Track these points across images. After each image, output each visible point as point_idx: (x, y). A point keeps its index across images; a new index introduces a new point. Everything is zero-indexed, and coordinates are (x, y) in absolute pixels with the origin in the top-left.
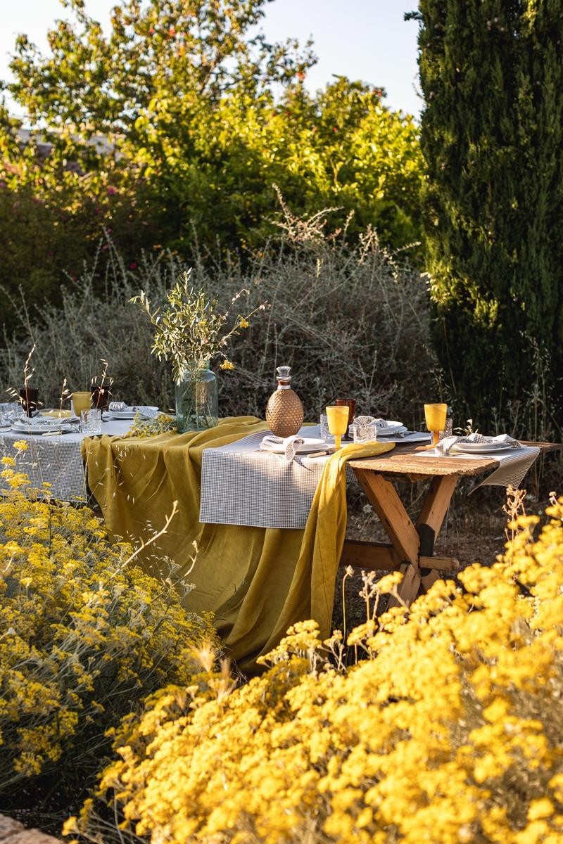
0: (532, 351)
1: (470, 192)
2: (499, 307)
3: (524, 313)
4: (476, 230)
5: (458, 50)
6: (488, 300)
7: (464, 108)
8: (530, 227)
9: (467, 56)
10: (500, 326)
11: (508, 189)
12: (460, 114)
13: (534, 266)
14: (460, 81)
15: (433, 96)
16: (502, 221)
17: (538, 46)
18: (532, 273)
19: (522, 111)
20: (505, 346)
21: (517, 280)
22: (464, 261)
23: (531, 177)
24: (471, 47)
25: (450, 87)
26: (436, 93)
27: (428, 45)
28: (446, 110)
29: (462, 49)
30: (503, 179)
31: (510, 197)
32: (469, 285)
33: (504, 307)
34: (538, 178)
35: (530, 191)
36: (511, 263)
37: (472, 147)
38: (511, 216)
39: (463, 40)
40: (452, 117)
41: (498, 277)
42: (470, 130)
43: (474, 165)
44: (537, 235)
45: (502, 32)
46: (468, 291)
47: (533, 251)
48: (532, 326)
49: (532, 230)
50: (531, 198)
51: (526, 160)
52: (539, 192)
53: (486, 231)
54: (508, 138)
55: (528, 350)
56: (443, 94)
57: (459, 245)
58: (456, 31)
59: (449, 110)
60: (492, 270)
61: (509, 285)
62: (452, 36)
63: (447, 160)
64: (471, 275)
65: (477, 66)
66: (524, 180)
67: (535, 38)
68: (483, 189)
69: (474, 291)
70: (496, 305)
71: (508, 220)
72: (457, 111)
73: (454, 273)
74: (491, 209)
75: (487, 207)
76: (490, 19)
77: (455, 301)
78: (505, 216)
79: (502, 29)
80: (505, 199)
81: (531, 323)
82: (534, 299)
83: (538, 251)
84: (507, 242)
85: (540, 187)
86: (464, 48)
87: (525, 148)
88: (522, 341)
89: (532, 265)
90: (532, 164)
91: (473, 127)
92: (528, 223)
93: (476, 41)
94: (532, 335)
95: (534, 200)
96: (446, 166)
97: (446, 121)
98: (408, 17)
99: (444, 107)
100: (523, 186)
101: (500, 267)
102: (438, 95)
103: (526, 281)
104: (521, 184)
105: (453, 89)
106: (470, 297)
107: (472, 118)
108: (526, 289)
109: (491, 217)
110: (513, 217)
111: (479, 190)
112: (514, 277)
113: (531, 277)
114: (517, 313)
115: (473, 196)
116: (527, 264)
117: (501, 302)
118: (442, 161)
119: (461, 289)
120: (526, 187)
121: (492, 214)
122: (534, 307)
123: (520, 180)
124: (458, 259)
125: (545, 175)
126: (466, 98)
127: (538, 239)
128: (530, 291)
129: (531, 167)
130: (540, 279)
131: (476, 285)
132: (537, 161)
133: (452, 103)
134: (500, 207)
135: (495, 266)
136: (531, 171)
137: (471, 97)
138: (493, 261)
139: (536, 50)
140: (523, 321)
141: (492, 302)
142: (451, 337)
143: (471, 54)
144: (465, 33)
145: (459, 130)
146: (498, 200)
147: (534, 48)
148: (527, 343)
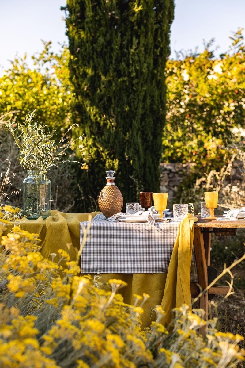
0: (135, 187)
1: (102, 102)
2: (119, 163)
3: (131, 166)
4: (105, 122)
5: (94, 26)
6: (113, 160)
7: (97, 57)
8: (133, 121)
9: (98, 30)
10: (120, 173)
11: (122, 100)
12: (96, 60)
13: (136, 141)
14: (95, 43)
15: (79, 51)
16: (119, 118)
17: (136, 28)
18: (135, 145)
19: (132, 59)
20: (122, 184)
21: (128, 149)
22: (100, 138)
23: (134, 95)
24: (100, 26)
25: (89, 46)
26: (81, 49)
27: (74, 24)
28: (87, 58)
29: (95, 26)
30: (120, 95)
31: (123, 104)
32: (103, 151)
33: (121, 163)
34: (138, 95)
35: (134, 102)
36: (125, 140)
37: (103, 78)
38: (124, 115)
39: (96, 21)
40: (91, 62)
41: (118, 147)
42: (101, 69)
43: (104, 87)
44: (136, 125)
45: (116, 19)
46: (102, 155)
47: (135, 133)
48: (135, 173)
49: (134, 122)
50: (135, 106)
51: (133, 85)
52: (138, 103)
53: (111, 123)
54: (125, 73)
55: (133, 186)
56: (86, 50)
57: (95, 130)
58: (92, 17)
59: (89, 58)
60: (115, 143)
61: (124, 151)
62: (91, 19)
63: (89, 84)
64: (104, 145)
65: (104, 36)
66: (132, 96)
67: (135, 23)
68: (109, 100)
69: (105, 155)
70: (117, 162)
71: (123, 117)
72: (93, 59)
73: (94, 145)
74: (114, 111)
75: (112, 110)
76: (110, 12)
77: (93, 160)
78: (121, 115)
79: (117, 17)
80: (121, 106)
81: (135, 172)
82: (136, 159)
83: (137, 134)
84: (122, 129)
85: (139, 100)
86: (97, 26)
87: (133, 79)
88: (130, 181)
89: (135, 141)
90: (136, 88)
91: (103, 67)
92: (132, 119)
93: (103, 22)
94: (136, 178)
95: (136, 106)
96: (87, 88)
97: (87, 64)
98: (62, 9)
99: (86, 56)
100: (131, 99)
101: (119, 142)
102: (83, 50)
103: (132, 149)
104: (129, 98)
105: (91, 47)
106: (103, 157)
107: (102, 63)
108: (133, 153)
109: (113, 115)
110: (126, 115)
111: (107, 101)
112: (127, 147)
113: (134, 147)
114: (127, 166)
115: (104, 104)
116: (132, 140)
117: (120, 160)
118: (85, 85)
119: (98, 153)
120: (132, 100)
121: (114, 114)
122: (136, 162)
123: (128, 96)
124: (97, 137)
125: (141, 94)
126: (98, 52)
127: (137, 128)
128: (134, 155)
129: (135, 89)
130: (139, 148)
131: (107, 151)
132: (138, 86)
133: (91, 55)
134: (119, 110)
135: (116, 141)
136: (135, 92)
137: (101, 52)
138: (115, 138)
139: (135, 29)
140: (131, 170)
141: (115, 160)
142: (92, 180)
143: (100, 29)
144: (97, 18)
145: (95, 69)
146: (117, 107)
147: (134, 28)
148: (132, 182)
